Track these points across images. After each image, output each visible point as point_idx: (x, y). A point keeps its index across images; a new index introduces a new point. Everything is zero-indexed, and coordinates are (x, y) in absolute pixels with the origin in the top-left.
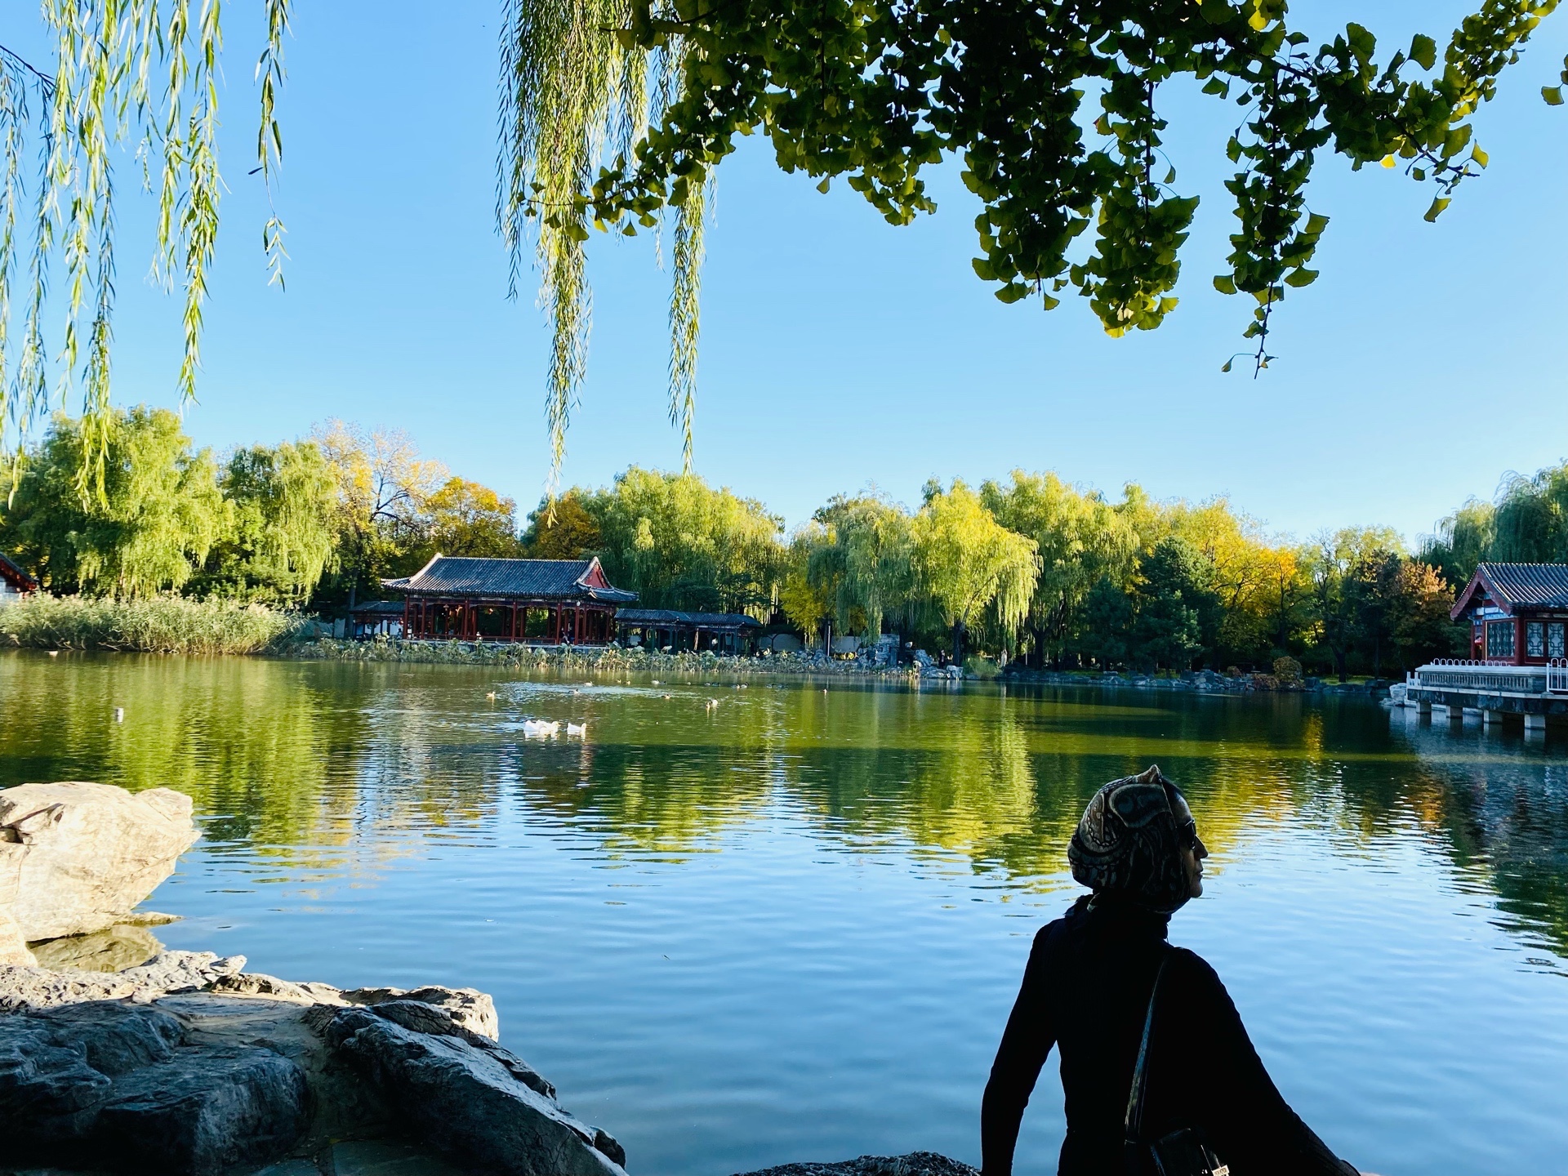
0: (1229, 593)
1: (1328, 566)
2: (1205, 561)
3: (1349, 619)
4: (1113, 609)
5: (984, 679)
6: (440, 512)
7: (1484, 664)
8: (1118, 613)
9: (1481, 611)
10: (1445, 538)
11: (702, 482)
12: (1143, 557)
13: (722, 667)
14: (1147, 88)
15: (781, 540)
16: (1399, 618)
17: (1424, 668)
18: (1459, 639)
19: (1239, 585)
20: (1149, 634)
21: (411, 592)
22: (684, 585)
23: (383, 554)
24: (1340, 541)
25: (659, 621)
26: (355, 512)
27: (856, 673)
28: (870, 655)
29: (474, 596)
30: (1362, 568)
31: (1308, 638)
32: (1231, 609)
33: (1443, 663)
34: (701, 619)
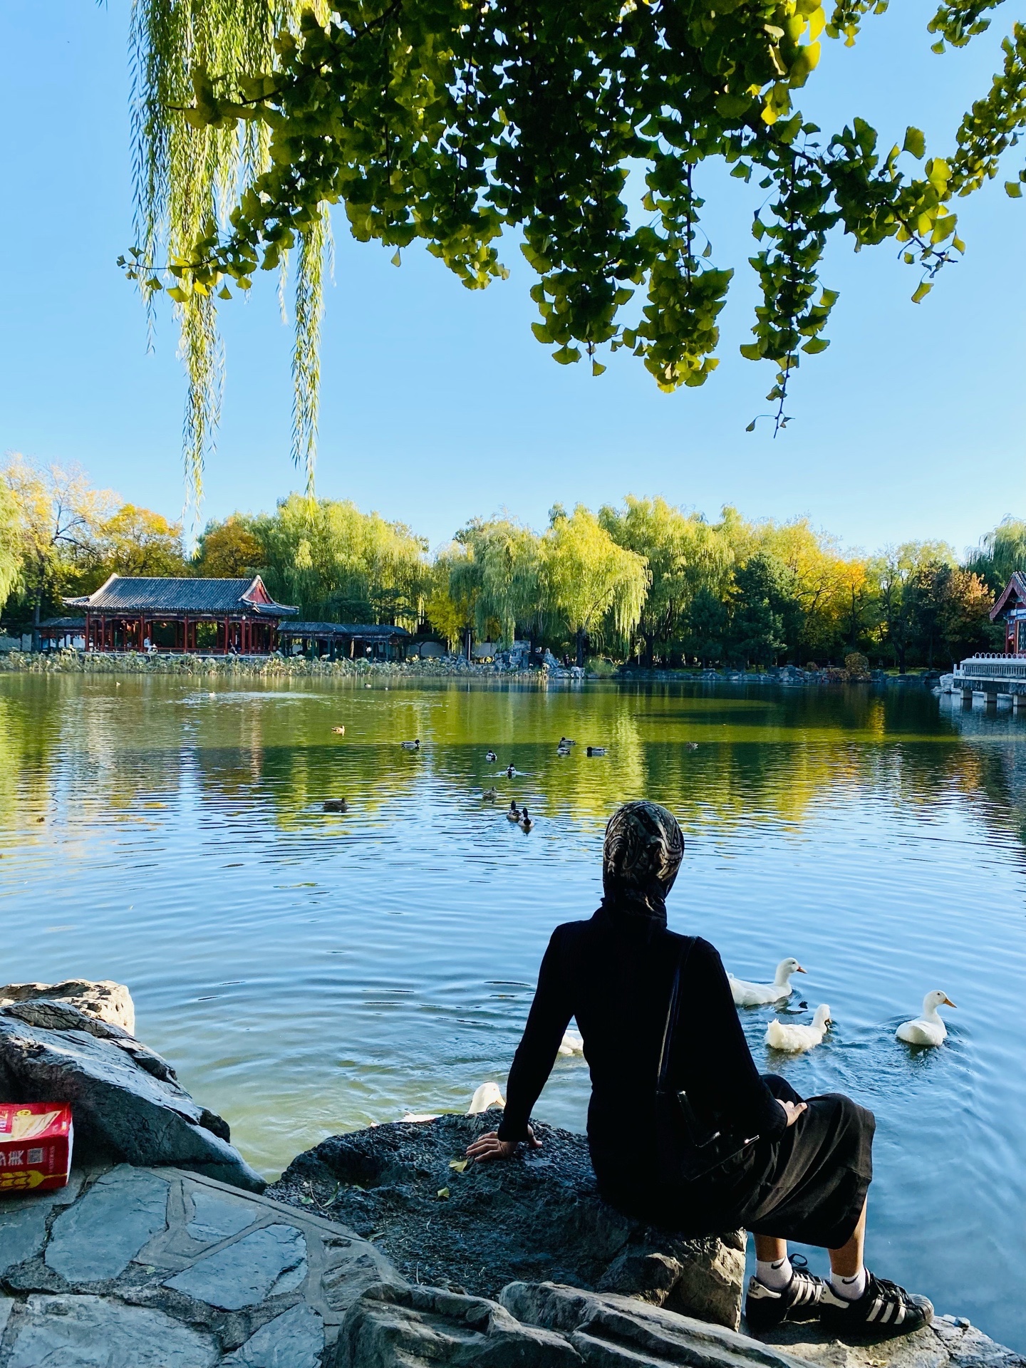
0: (811, 599)
1: (892, 575)
2: (789, 572)
3: (909, 620)
4: (711, 616)
5: (603, 677)
6: (116, 536)
7: (1015, 657)
8: (716, 618)
9: (1014, 613)
10: (987, 550)
11: (354, 507)
12: (738, 570)
13: (375, 672)
14: (686, 168)
15: (426, 558)
16: (949, 619)
17: (968, 661)
18: (997, 636)
19: (818, 593)
20: (742, 636)
21: (93, 609)
22: (339, 601)
23: (64, 575)
24: (902, 553)
25: (318, 633)
26: (36, 536)
27: (493, 675)
28: (505, 660)
29: (148, 612)
30: (919, 577)
31: (875, 637)
32: (811, 613)
33: (983, 657)
34: (357, 630)
